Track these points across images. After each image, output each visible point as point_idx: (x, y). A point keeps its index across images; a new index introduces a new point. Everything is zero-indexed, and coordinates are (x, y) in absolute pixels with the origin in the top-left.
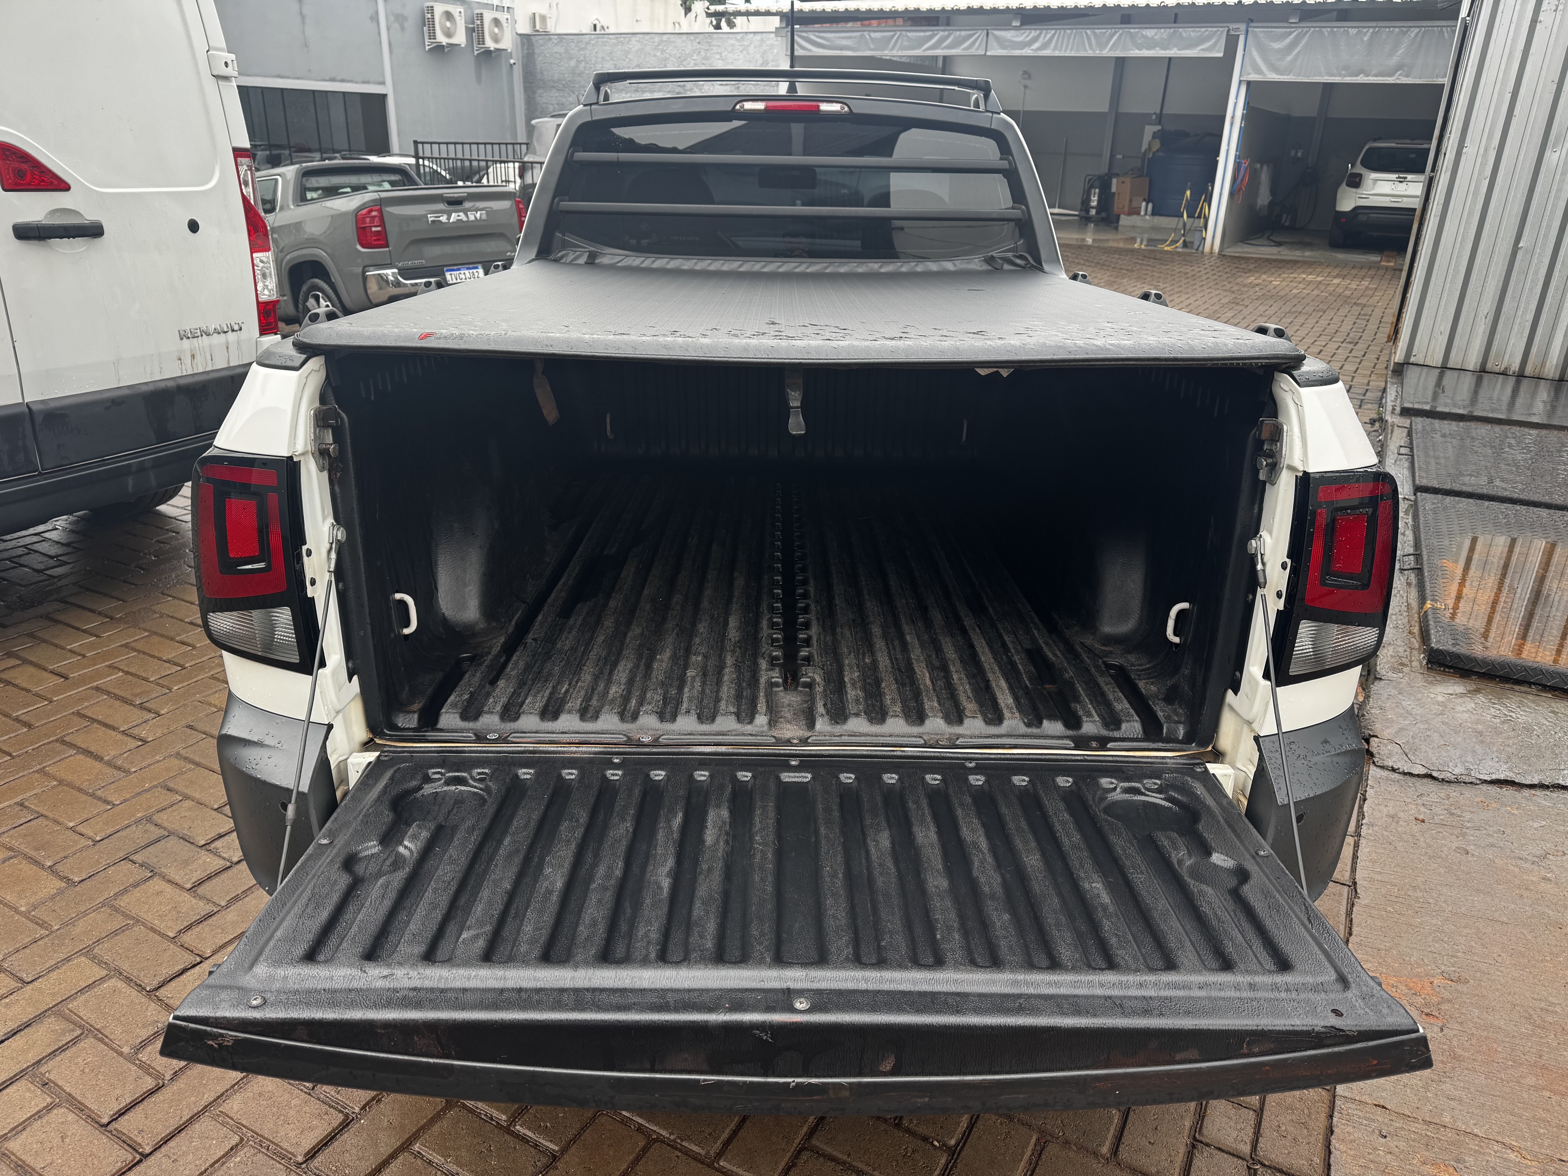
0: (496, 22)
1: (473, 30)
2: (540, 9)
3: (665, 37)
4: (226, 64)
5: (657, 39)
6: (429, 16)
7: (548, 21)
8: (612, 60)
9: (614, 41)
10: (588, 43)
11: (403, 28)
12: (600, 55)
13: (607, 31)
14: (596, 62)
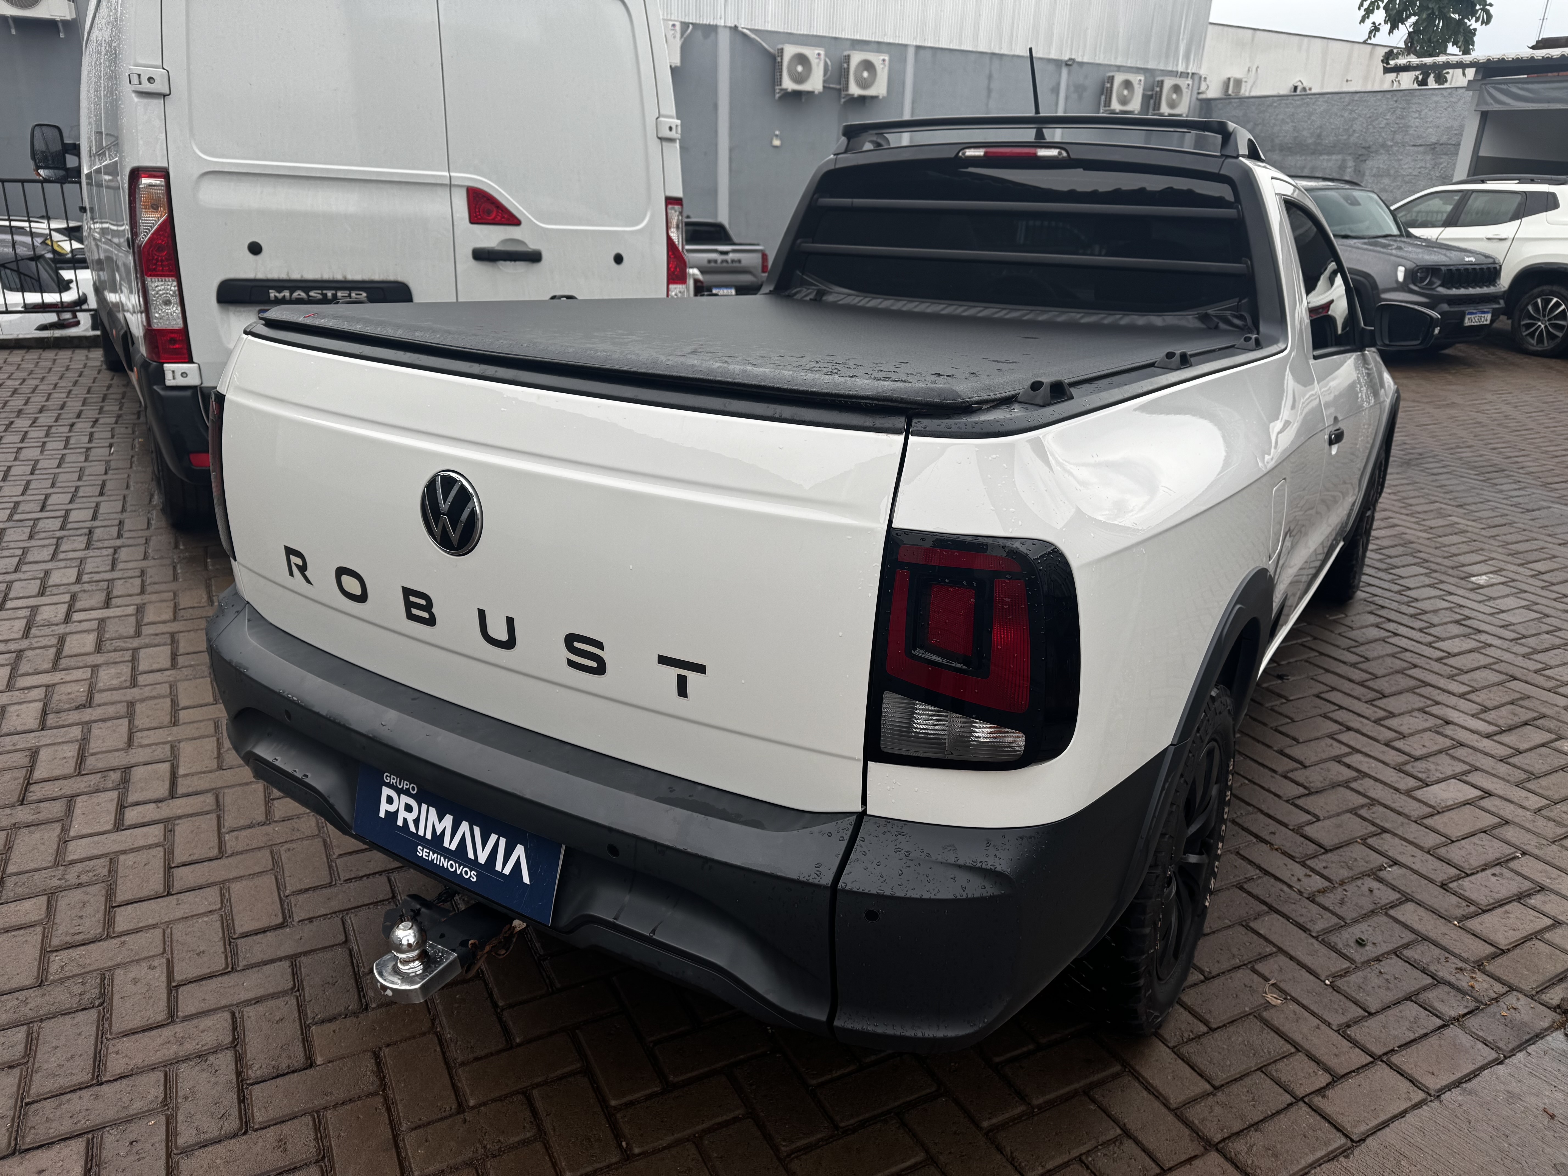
0: (1176, 89)
1: (1151, 97)
2: (1236, 73)
3: (1357, 97)
4: (671, 129)
5: (1347, 98)
6: (1109, 85)
7: (1243, 84)
8: (1293, 122)
9: (1298, 103)
10: (1270, 105)
11: (1080, 97)
12: (1281, 117)
13: (1308, 92)
14: (1275, 125)
